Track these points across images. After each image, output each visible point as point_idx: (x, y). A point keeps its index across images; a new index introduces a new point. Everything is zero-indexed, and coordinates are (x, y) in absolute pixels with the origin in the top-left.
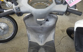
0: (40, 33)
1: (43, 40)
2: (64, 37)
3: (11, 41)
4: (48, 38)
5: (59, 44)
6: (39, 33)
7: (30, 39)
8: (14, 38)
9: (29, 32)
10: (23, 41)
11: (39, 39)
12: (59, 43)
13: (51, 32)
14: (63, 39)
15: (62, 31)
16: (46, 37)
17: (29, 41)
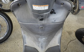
0: (41, 35)
1: (44, 45)
2: (71, 41)
3: (3, 43)
4: (51, 41)
5: (65, 50)
6: (38, 34)
7: (25, 43)
8: (8, 40)
9: (24, 33)
10: (18, 44)
11: (38, 43)
12: (66, 48)
13: (56, 34)
14: (70, 43)
15: (68, 32)
16: (48, 41)
17: (25, 45)
